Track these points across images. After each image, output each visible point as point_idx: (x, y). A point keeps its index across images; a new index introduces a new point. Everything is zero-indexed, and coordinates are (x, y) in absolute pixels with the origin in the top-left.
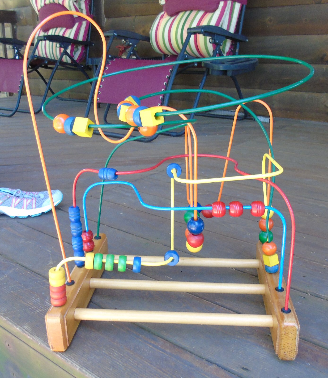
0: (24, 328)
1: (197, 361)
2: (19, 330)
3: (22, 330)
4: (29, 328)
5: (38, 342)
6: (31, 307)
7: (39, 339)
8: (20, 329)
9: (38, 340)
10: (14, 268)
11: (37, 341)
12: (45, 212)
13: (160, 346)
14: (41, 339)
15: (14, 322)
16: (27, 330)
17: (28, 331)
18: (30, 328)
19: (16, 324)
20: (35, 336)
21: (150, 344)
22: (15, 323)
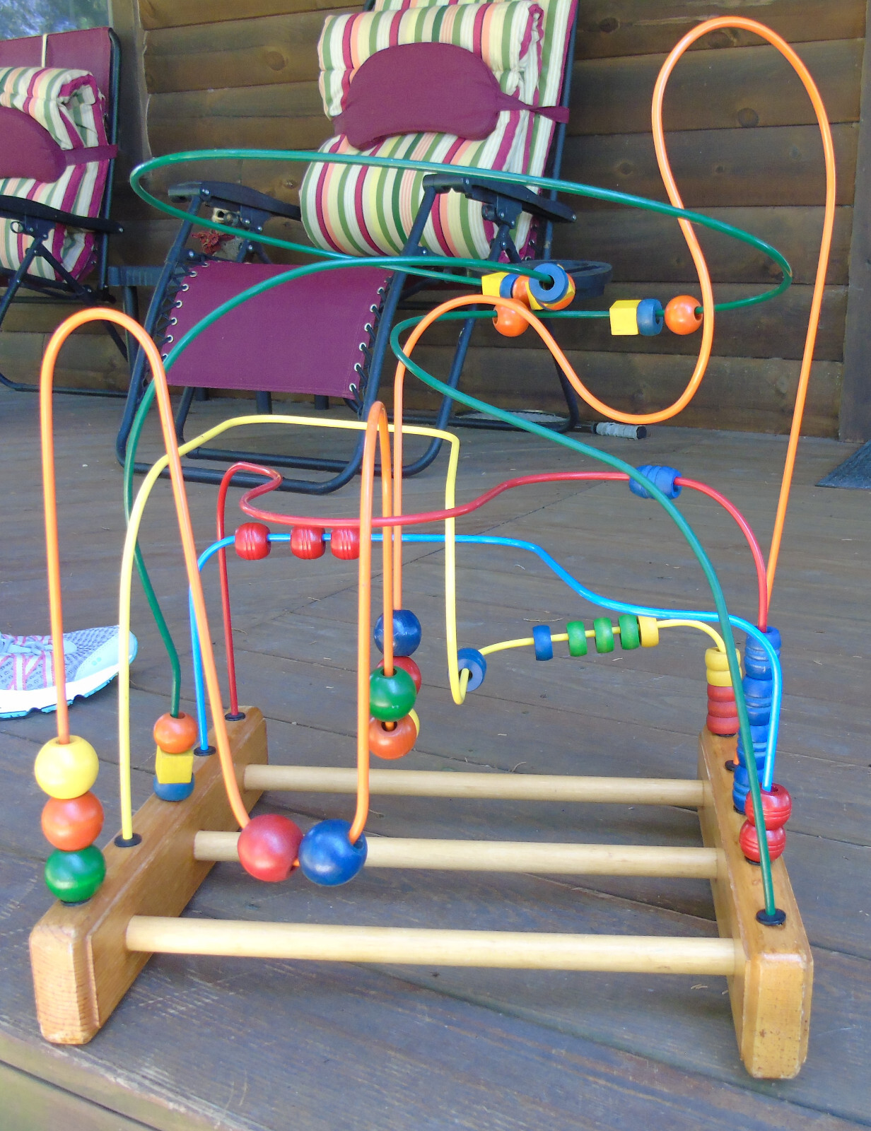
0: (144, 1077)
1: (769, 1108)
2: (126, 1086)
3: (140, 1084)
4: (165, 1076)
5: (213, 1118)
6: (143, 1002)
7: (214, 1109)
8: (129, 1079)
9: (210, 1113)
10: (36, 877)
11: (206, 1116)
12: (86, 696)
13: (631, 1078)
14: (220, 1106)
15: (102, 1059)
16: (160, 1082)
17: (165, 1084)
18: (166, 1074)
19: (108, 1064)
20: (195, 1101)
21: (597, 1074)
22: (104, 1062)
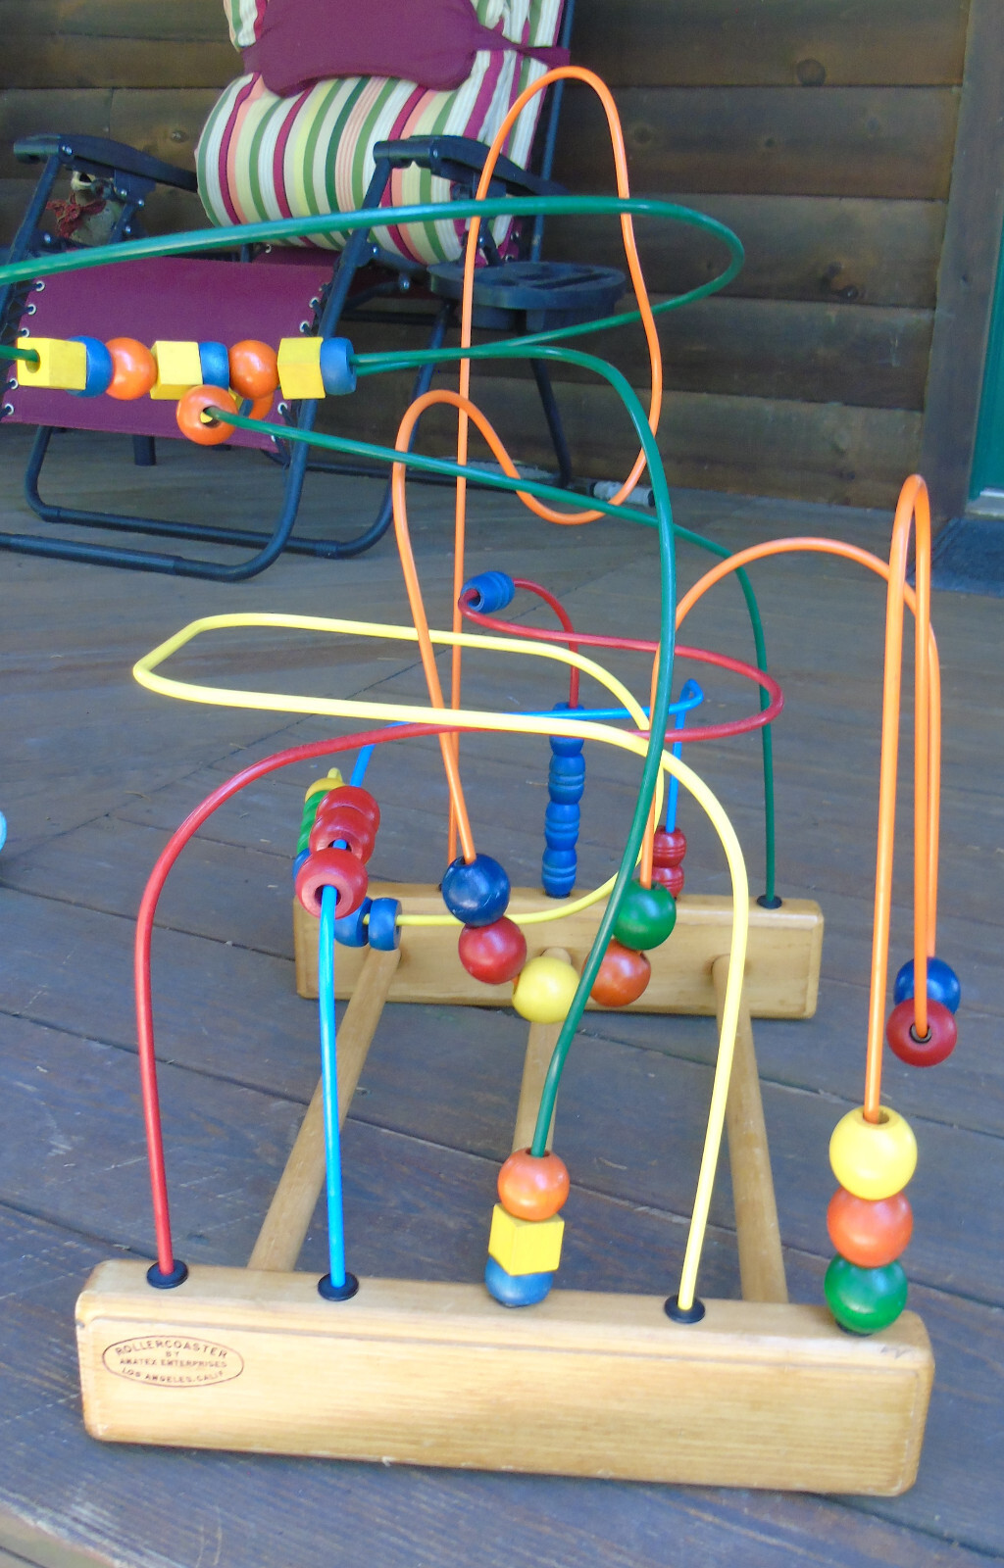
0: (75, 1520)
2: (51, 1533)
3: (72, 1531)
4: (105, 1518)
6: (62, 1396)
8: (55, 1522)
15: (14, 1491)
16: (98, 1527)
17: (106, 1531)
18: (105, 1513)
19: (24, 1499)
20: (150, 1557)
22: (16, 1496)
